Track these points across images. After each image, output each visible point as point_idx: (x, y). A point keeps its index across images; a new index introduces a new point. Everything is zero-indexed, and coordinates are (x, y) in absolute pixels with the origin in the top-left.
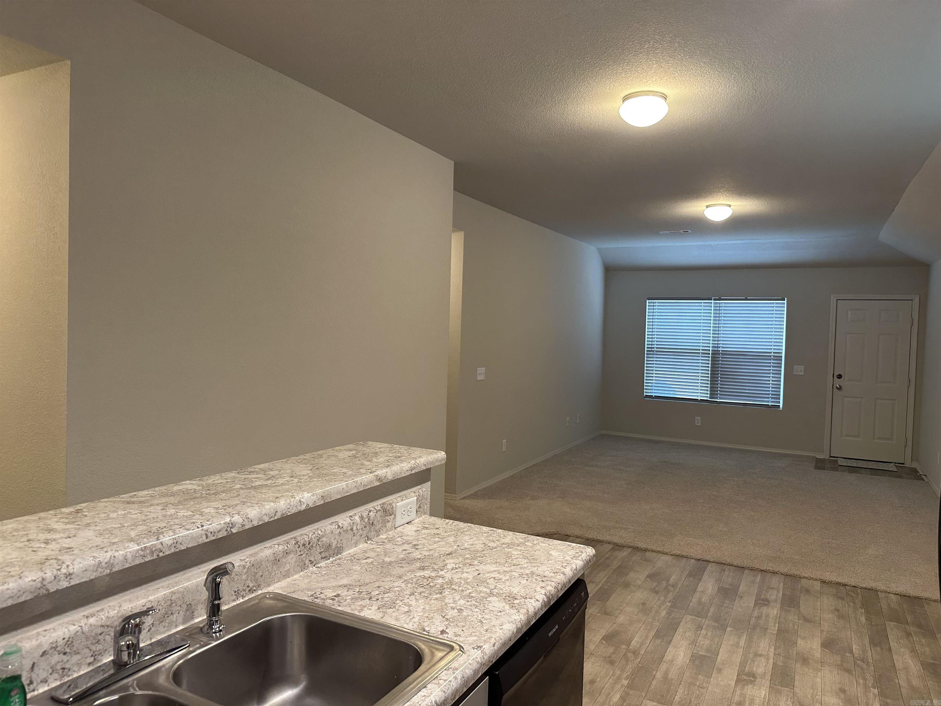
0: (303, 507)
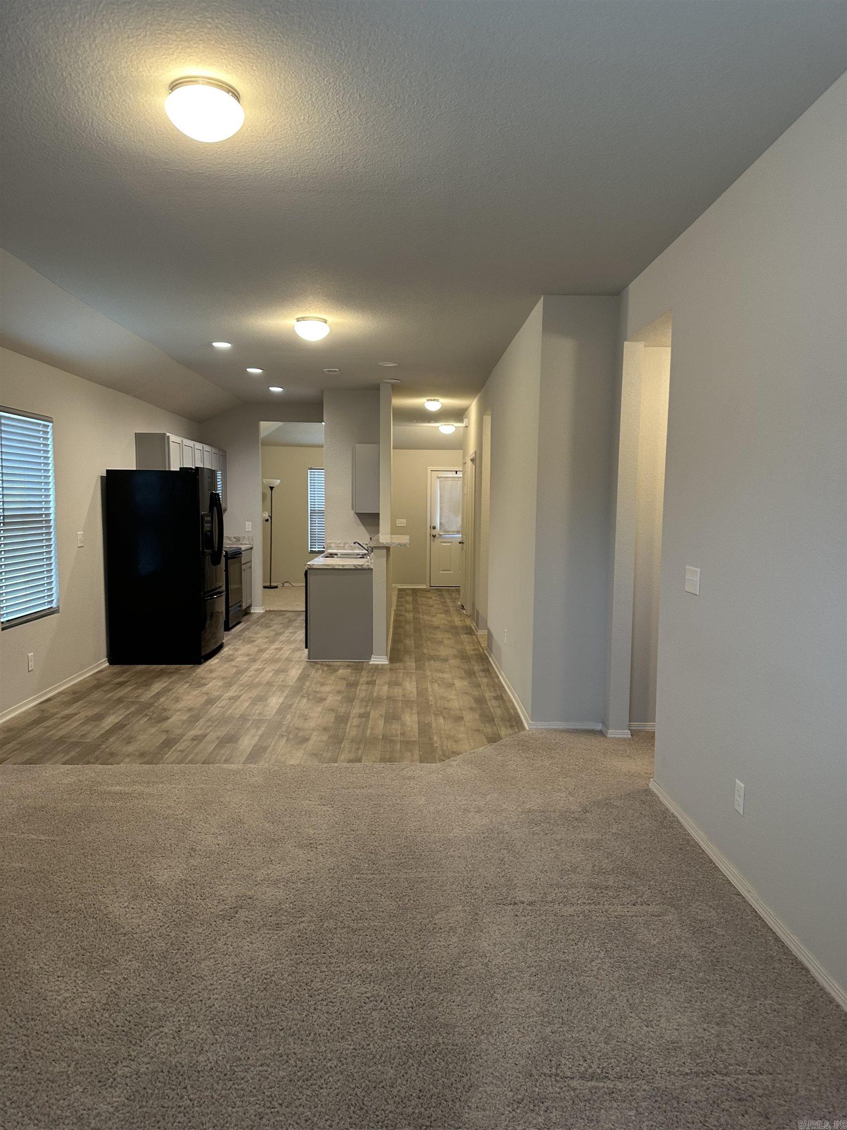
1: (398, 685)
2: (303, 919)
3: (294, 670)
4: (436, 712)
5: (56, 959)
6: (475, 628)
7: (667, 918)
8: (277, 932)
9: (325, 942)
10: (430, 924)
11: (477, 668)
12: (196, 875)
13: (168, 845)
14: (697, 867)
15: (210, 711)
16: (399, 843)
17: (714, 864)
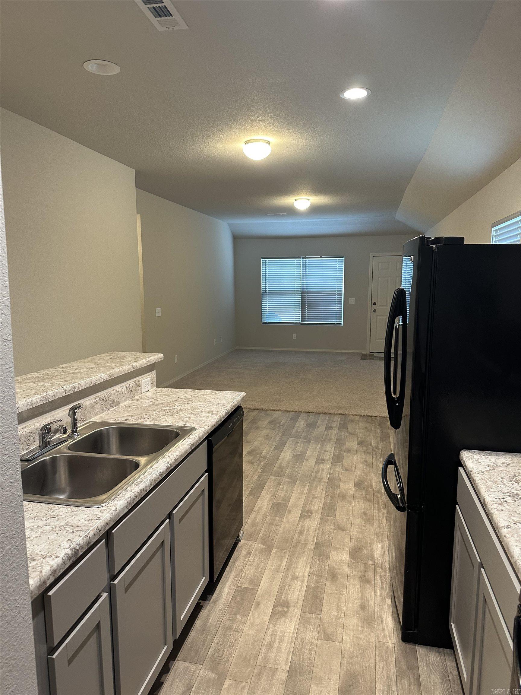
0: (102, 381)
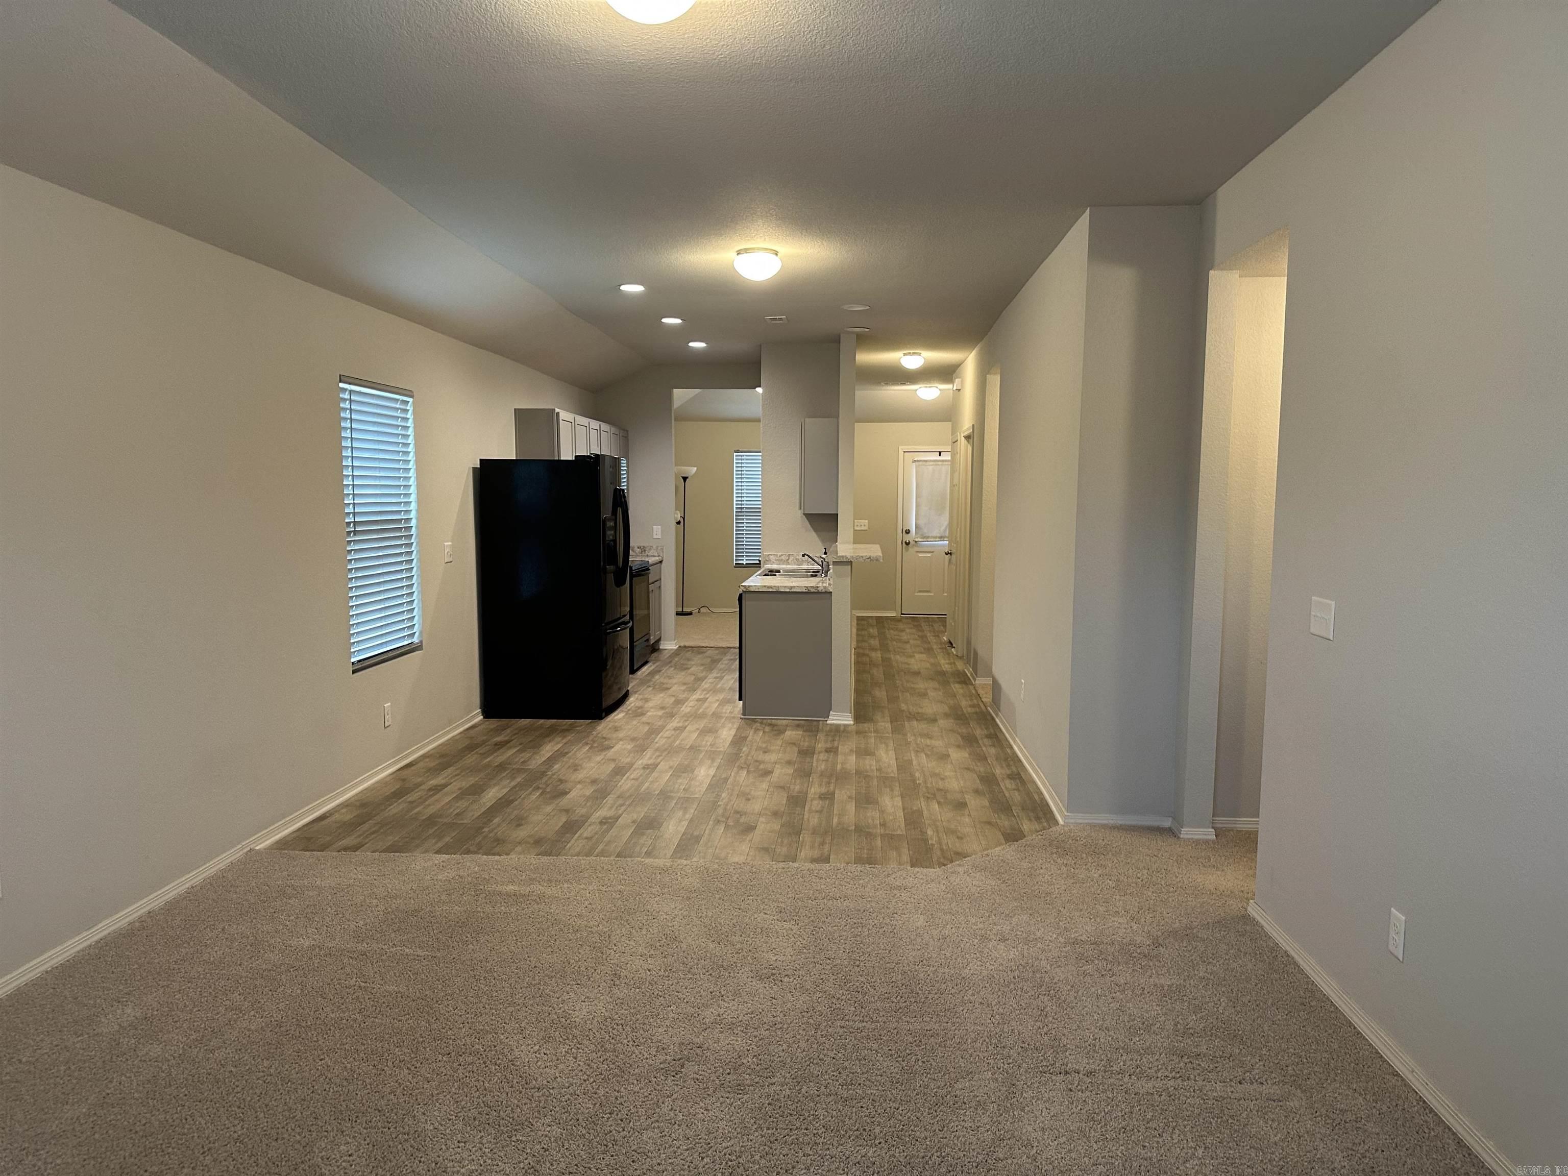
1: (869, 755)
2: (773, 1080)
3: (726, 729)
4: (927, 794)
5: (454, 1117)
6: (971, 674)
7: (1292, 1104)
8: (739, 1096)
9: (806, 1115)
10: (948, 1097)
11: (979, 732)
12: (623, 1011)
13: (583, 969)
14: (1330, 1032)
15: (620, 784)
16: (893, 979)
17: (1355, 1028)
